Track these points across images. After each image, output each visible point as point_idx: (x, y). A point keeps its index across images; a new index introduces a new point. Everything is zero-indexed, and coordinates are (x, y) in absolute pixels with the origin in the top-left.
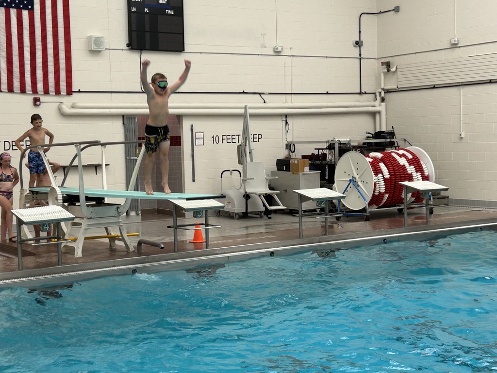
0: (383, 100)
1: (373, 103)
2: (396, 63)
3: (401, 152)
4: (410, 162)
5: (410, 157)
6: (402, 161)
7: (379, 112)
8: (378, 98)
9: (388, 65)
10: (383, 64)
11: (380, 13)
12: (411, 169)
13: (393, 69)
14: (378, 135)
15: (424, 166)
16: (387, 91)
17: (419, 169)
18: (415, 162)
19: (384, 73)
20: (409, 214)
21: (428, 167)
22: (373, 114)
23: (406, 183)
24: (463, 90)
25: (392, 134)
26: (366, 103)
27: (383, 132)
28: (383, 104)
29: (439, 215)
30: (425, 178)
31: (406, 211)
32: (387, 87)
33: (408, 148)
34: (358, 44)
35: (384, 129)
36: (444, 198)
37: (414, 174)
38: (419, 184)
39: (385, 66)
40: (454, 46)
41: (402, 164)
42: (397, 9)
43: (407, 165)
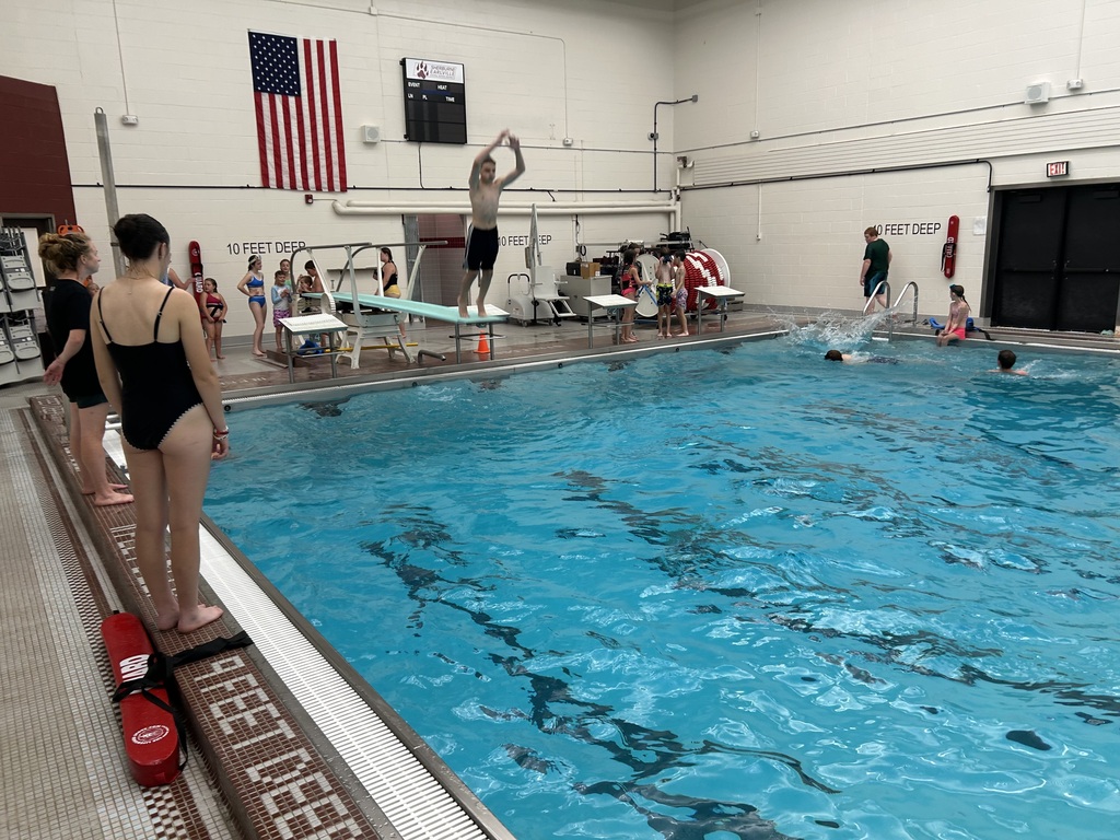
0: (678, 199)
1: (667, 202)
2: (692, 157)
3: (696, 255)
4: (706, 266)
5: (706, 260)
6: (698, 265)
7: (674, 212)
8: (674, 196)
9: (684, 160)
10: (679, 159)
11: (677, 102)
12: (706, 273)
13: (690, 165)
14: (673, 236)
15: (719, 270)
16: (683, 189)
17: (715, 273)
18: (711, 265)
19: (680, 169)
20: (703, 320)
21: (724, 271)
22: (668, 214)
23: (701, 288)
24: (763, 188)
25: (687, 236)
26: (661, 202)
27: (678, 233)
28: (679, 203)
29: (733, 322)
30: (720, 283)
31: (700, 318)
32: (682, 185)
33: (704, 250)
34: (653, 137)
35: (678, 230)
36: (738, 303)
37: (709, 279)
38: (714, 290)
39: (681, 162)
40: (755, 139)
41: (697, 268)
42: (695, 99)
43: (702, 268)
